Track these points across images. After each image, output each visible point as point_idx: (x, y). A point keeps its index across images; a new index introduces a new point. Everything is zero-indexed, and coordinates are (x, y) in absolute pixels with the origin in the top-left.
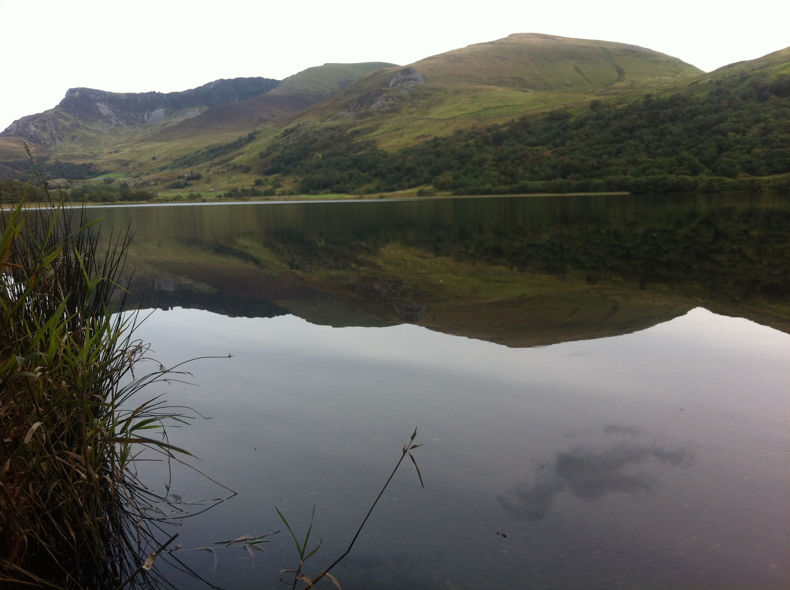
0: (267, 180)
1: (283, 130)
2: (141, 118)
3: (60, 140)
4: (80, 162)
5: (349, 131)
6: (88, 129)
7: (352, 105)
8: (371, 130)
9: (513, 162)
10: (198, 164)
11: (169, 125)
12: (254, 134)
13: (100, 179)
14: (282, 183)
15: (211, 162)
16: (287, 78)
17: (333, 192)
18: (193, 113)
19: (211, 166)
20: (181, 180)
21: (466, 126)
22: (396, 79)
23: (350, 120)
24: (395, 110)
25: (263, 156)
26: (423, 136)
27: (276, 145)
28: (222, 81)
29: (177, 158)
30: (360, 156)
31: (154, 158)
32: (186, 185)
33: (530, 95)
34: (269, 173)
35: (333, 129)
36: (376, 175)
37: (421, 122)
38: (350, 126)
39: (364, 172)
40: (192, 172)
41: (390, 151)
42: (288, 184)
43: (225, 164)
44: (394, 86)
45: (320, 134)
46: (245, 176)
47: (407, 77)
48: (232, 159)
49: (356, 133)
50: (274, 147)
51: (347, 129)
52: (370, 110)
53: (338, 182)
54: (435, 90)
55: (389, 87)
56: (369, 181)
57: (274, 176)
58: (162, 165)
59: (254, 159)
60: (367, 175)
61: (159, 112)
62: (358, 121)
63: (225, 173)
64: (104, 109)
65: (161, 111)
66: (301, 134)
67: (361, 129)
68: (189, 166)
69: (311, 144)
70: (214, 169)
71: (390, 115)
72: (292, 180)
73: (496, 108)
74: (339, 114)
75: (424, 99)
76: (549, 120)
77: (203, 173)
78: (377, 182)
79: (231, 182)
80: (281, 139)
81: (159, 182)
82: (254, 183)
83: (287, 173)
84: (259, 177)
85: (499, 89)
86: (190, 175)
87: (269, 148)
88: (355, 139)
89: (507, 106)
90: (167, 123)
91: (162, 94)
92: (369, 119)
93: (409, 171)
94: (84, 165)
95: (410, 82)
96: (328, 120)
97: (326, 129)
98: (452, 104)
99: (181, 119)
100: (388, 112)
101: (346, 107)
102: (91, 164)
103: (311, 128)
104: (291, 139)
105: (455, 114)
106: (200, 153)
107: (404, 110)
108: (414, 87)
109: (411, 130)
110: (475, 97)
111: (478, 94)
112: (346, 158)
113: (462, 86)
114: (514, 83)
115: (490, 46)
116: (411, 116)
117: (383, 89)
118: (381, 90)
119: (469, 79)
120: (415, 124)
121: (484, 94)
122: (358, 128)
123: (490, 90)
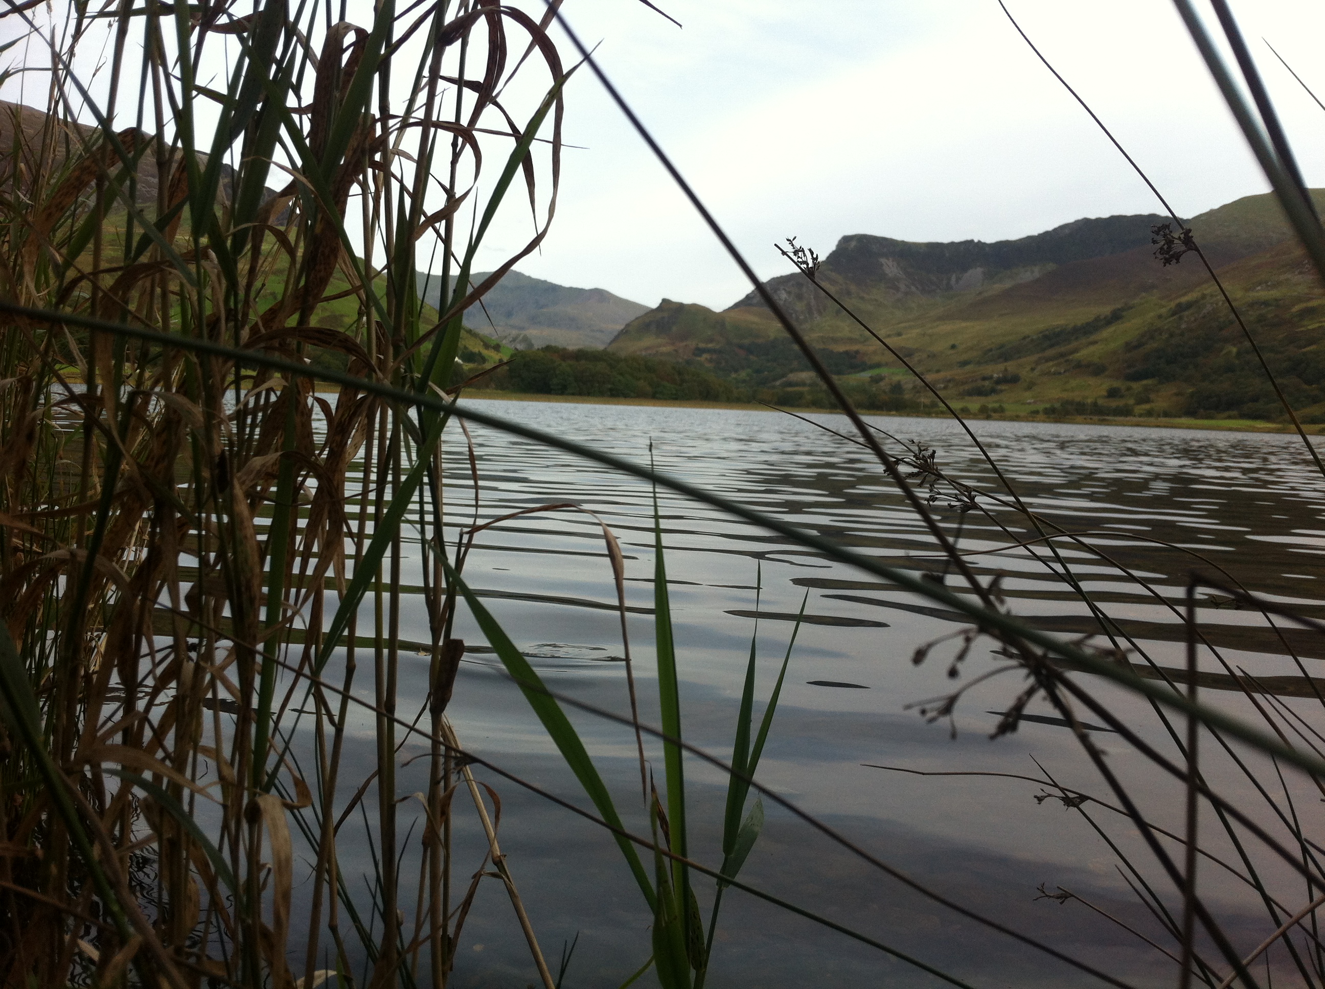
0: (1129, 389)
1: (1173, 305)
2: (945, 282)
3: (820, 313)
4: (841, 348)
5: (1296, 309)
6: (862, 298)
10: (1020, 357)
11: (988, 294)
12: (1122, 310)
13: (866, 375)
15: (1040, 355)
16: (1201, 215)
18: (1029, 274)
19: (1037, 363)
20: (987, 383)
23: (1301, 290)
25: (1129, 347)
27: (1155, 330)
28: (1086, 221)
29: (989, 347)
31: (953, 347)
32: (993, 391)
34: (1137, 377)
35: (1266, 303)
38: (1299, 300)
40: (1006, 370)
42: (1164, 397)
43: (1062, 360)
46: (1092, 381)
48: (1076, 350)
49: (1310, 312)
50: (1152, 333)
51: (1293, 305)
53: (1255, 399)
56: (1315, 401)
57: (1145, 382)
58: (965, 357)
59: (1114, 353)
60: (1313, 389)
61: (976, 273)
62: (1317, 291)
63: (1060, 373)
64: (890, 267)
65: (978, 271)
66: (1205, 311)
67: (1320, 305)
68: (1006, 360)
69: (1221, 329)
70: (1044, 366)
72: (1175, 391)
74: (1282, 277)
77: (1024, 373)
80: (1169, 320)
81: (951, 385)
82: (1105, 394)
83: (1168, 378)
84: (1116, 384)
86: (1001, 375)
87: (1143, 335)
88: (1305, 323)
90: (986, 291)
91: (985, 244)
94: (847, 353)
96: (1259, 288)
97: (1253, 305)
99: (1008, 284)
102: (857, 352)
104: (1186, 319)
106: (1028, 340)
112: (1279, 356)
122: (1314, 303)
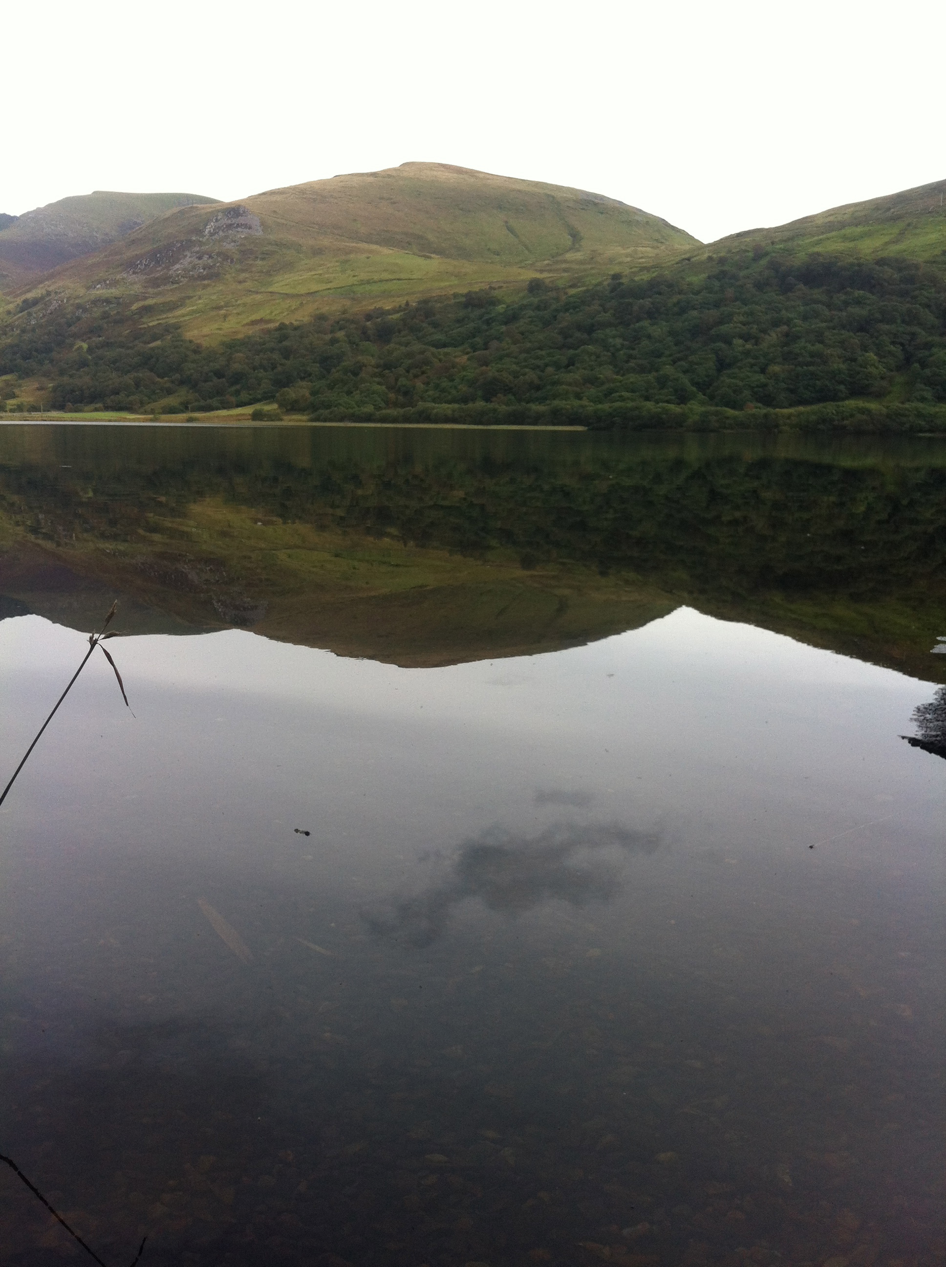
1: (19, 301)
5: (134, 307)
7: (141, 263)
8: (172, 307)
9: (408, 372)
14: (17, 391)
16: (29, 213)
17: (107, 408)
21: (333, 308)
22: (216, 224)
23: (137, 289)
24: (213, 275)
26: (261, 321)
30: (152, 349)
33: (435, 264)
35: (108, 301)
36: (182, 383)
37: (258, 297)
38: (137, 298)
39: (161, 376)
41: (205, 343)
42: (28, 391)
44: (212, 234)
45: (85, 310)
47: (235, 221)
50: (4, 329)
51: (132, 303)
52: (170, 273)
53: (116, 392)
54: (280, 244)
55: (203, 236)
56: (169, 392)
57: (4, 377)
60: (165, 382)
62: (150, 290)
66: (52, 308)
67: (156, 304)
71: (206, 282)
72: (36, 385)
73: (381, 281)
74: (118, 277)
75: (263, 259)
76: (466, 305)
78: (183, 394)
80: (17, 316)
83: (27, 374)
85: (385, 251)
88: (144, 320)
89: (398, 279)
92: (168, 287)
93: (238, 378)
95: (239, 229)
96: (99, 286)
97: (96, 302)
98: (310, 270)
100: (202, 278)
101: (130, 265)
103: (69, 299)
104: (34, 315)
105: (314, 287)
107: (228, 276)
108: (246, 239)
109: (241, 309)
110: (347, 261)
111: (352, 256)
112: (129, 351)
113: (326, 241)
114: (409, 243)
115: (371, 179)
116: (240, 287)
117: (194, 238)
118: (190, 241)
119: (336, 232)
120: (248, 300)
121: (363, 256)
122: (150, 302)
123: (371, 252)
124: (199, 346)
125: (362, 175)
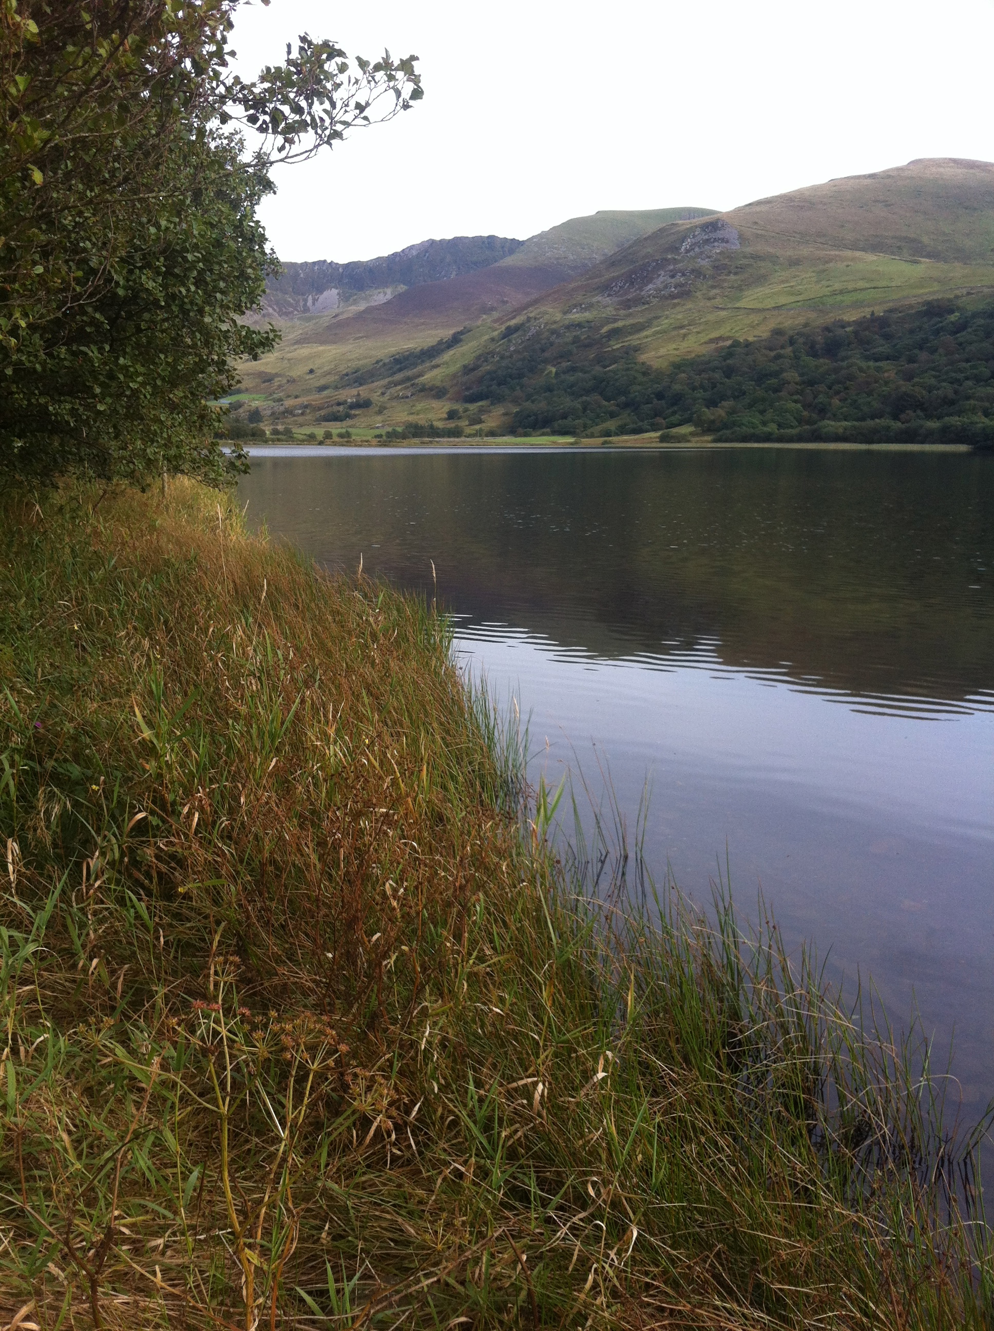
0: (466, 410)
7: (616, 286)
8: (639, 328)
11: (345, 316)
12: (461, 333)
13: (225, 402)
14: (484, 417)
15: (390, 379)
17: (555, 433)
18: (382, 296)
19: (388, 387)
20: (341, 408)
21: (790, 322)
22: (693, 241)
23: (610, 311)
24: (684, 293)
25: (468, 370)
26: (720, 338)
27: (488, 353)
28: (432, 243)
29: (344, 372)
30: (608, 373)
32: (348, 416)
33: (924, 268)
34: (472, 399)
35: (579, 325)
36: (626, 405)
37: (723, 314)
38: (607, 321)
39: (608, 400)
41: (656, 364)
43: (408, 384)
44: (687, 251)
45: (559, 335)
46: (435, 404)
47: (713, 235)
48: (421, 375)
49: (615, 333)
50: (484, 357)
51: (602, 326)
52: (642, 293)
54: (756, 257)
55: (679, 254)
57: (480, 403)
58: (322, 382)
59: (454, 376)
60: (611, 406)
61: (332, 294)
62: (622, 312)
63: (407, 397)
65: (334, 292)
66: (530, 334)
67: (624, 326)
69: (543, 351)
70: (393, 390)
71: (676, 301)
73: (855, 290)
74: (594, 300)
75: (736, 274)
77: (375, 397)
78: (626, 417)
79: (412, 414)
80: (500, 343)
81: (308, 411)
82: (446, 416)
85: (871, 257)
86: (354, 400)
87: (478, 358)
89: (874, 288)
90: (342, 313)
91: (337, 264)
92: (639, 309)
93: (677, 399)
95: (716, 244)
96: (575, 310)
97: (570, 327)
98: (783, 282)
99: (362, 306)
100: (673, 297)
101: (605, 288)
103: (546, 324)
104: (514, 342)
105: (783, 300)
106: (381, 364)
107: (698, 294)
108: (721, 253)
109: (702, 327)
110: (824, 271)
111: (831, 265)
112: (586, 375)
113: (805, 251)
114: (899, 248)
115: (869, 181)
116: (709, 304)
117: (669, 257)
118: (666, 260)
119: (820, 240)
120: (711, 317)
121: (841, 266)
122: (620, 324)
123: (853, 259)
124: (650, 367)
125: (859, 177)
